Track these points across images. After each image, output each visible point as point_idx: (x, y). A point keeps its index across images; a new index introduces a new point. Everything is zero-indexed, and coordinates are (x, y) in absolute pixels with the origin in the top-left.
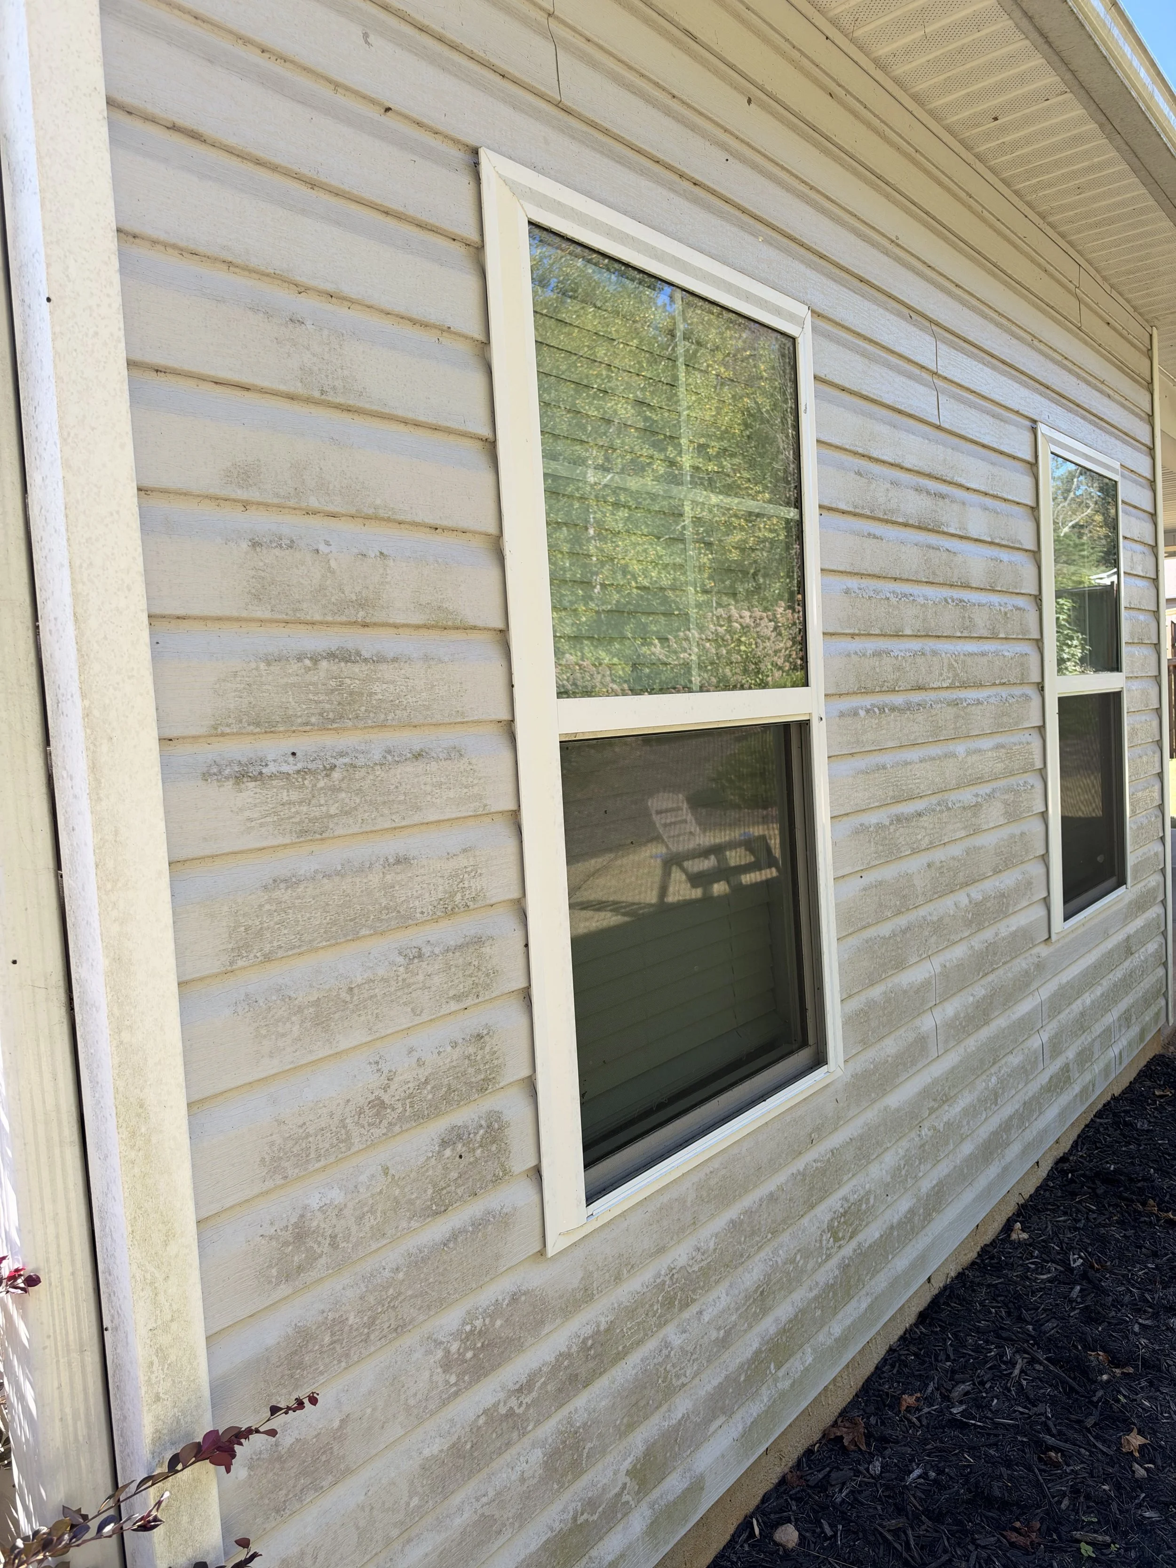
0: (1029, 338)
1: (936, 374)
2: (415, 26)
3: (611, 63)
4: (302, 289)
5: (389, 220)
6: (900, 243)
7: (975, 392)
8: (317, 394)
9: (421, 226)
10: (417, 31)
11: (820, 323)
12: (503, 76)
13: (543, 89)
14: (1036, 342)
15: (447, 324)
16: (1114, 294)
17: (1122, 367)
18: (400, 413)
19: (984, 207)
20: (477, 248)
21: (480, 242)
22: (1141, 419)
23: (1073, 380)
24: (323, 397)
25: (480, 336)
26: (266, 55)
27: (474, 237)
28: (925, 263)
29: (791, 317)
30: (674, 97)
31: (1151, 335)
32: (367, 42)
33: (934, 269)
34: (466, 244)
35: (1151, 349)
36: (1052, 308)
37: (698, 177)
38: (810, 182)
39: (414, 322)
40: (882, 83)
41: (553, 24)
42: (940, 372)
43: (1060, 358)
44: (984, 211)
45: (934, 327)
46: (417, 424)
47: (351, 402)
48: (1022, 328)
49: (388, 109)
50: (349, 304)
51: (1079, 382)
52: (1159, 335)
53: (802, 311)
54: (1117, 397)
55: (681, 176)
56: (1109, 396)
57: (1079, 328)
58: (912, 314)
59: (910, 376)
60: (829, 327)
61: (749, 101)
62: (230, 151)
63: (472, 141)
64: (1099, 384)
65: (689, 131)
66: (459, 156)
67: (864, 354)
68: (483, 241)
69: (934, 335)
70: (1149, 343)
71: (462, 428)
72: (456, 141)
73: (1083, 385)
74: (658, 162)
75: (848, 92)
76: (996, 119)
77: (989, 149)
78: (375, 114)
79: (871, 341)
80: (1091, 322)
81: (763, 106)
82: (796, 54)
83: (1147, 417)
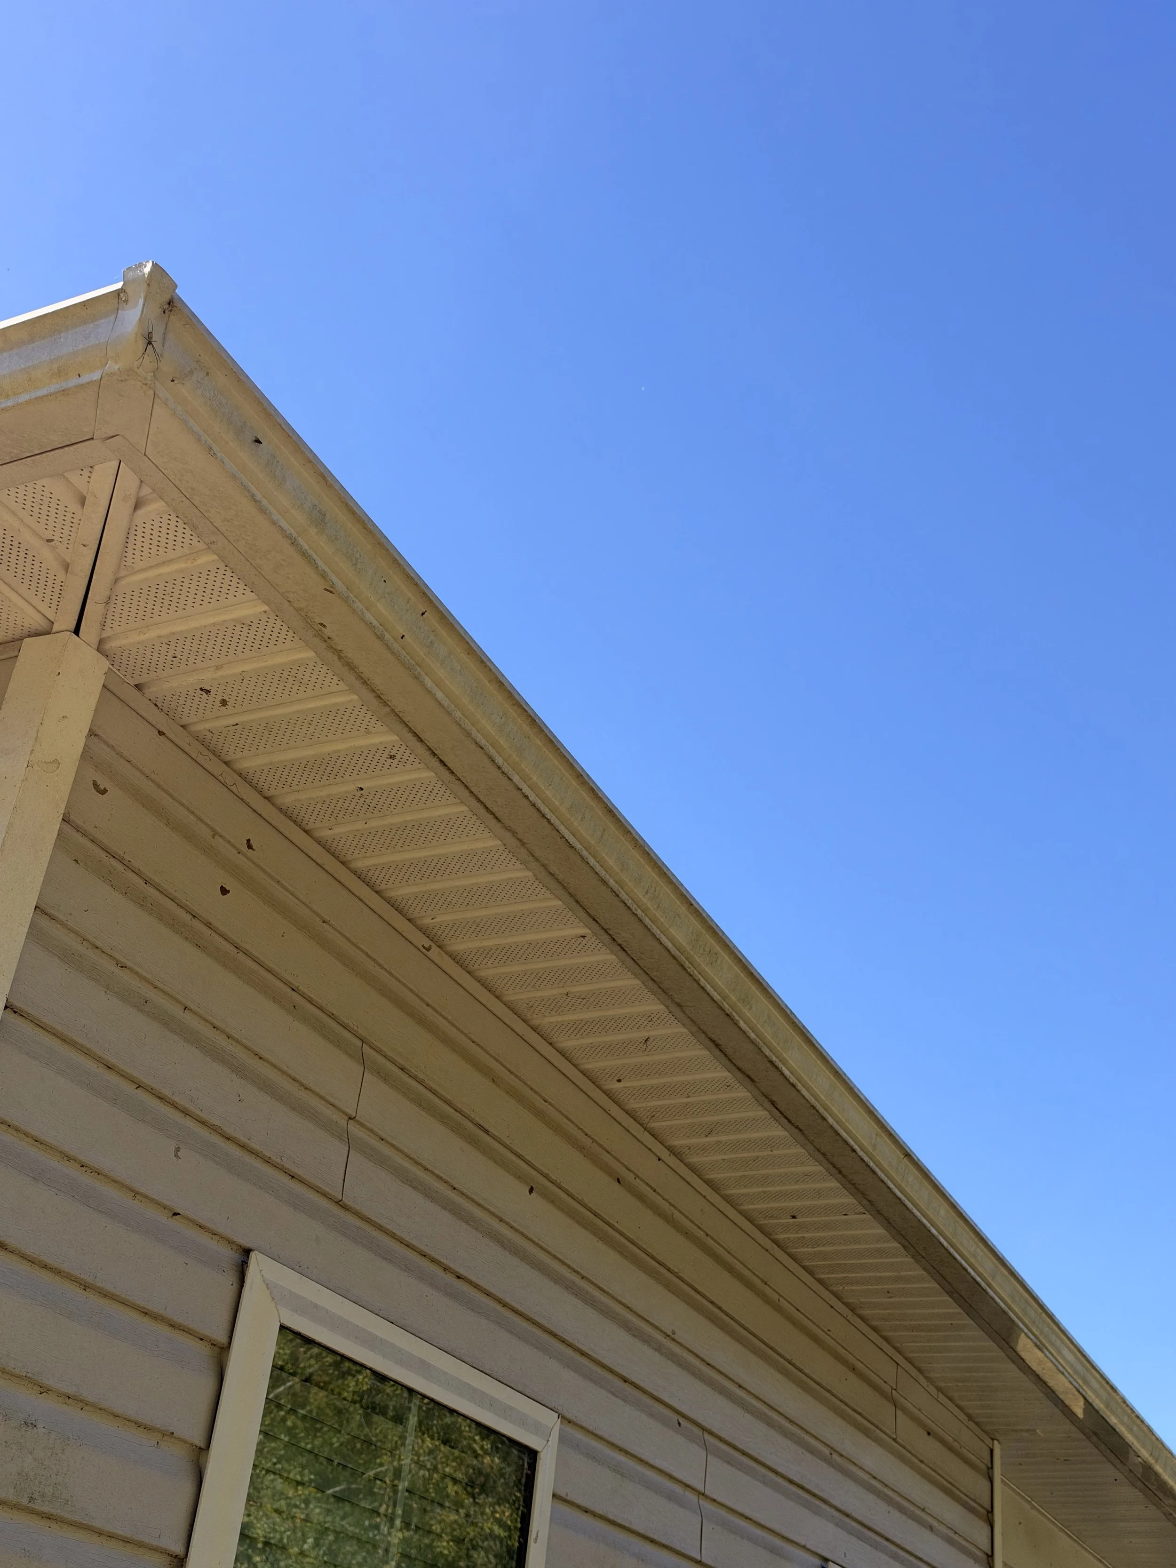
0: (827, 1451)
1: (703, 1494)
2: (223, 1136)
3: (399, 1159)
4: (44, 1390)
5: (146, 1320)
6: (676, 1338)
7: (750, 1519)
8: (25, 1501)
9: (173, 1326)
10: (224, 1139)
11: (570, 1430)
12: (293, 1177)
13: (327, 1190)
14: (835, 1457)
15: (171, 1429)
16: (942, 1398)
17: (949, 1490)
18: (97, 1524)
19: (780, 1295)
20: (222, 1348)
21: (226, 1344)
22: (976, 1560)
23: (883, 1506)
24: (30, 1505)
25: (199, 1441)
26: (84, 1169)
27: (222, 1339)
28: (703, 1360)
29: (537, 1428)
30: (455, 1189)
31: (992, 1451)
32: (176, 1156)
33: (713, 1367)
34: (212, 1344)
35: (991, 1468)
36: (860, 1414)
37: (462, 1272)
38: (582, 1272)
39: (138, 1425)
40: (675, 1169)
41: (353, 1127)
42: (707, 1493)
43: (866, 1477)
44: (781, 1299)
45: (707, 1436)
46: (111, 1536)
47: (53, 1512)
48: (818, 1439)
49: (176, 1214)
50: (83, 1405)
51: (891, 1509)
52: (1002, 1449)
53: (551, 1419)
54: (942, 1528)
55: (445, 1269)
56: (931, 1528)
57: (894, 1440)
58: (682, 1421)
59: (670, 1497)
60: (579, 1435)
61: (531, 1190)
62: (24, 1257)
63: (247, 1244)
64: (918, 1512)
65: (463, 1224)
66: (229, 1255)
67: (617, 1469)
68: (230, 1343)
69: (705, 1446)
70: (989, 1458)
71: (155, 1543)
72: (230, 1242)
73: (896, 1514)
74: (425, 1256)
75: (637, 1176)
76: (794, 1217)
77: (789, 1238)
78: (163, 1218)
79: (626, 1453)
80: (908, 1431)
81: (547, 1196)
82: (587, 1142)
83: (985, 1557)
